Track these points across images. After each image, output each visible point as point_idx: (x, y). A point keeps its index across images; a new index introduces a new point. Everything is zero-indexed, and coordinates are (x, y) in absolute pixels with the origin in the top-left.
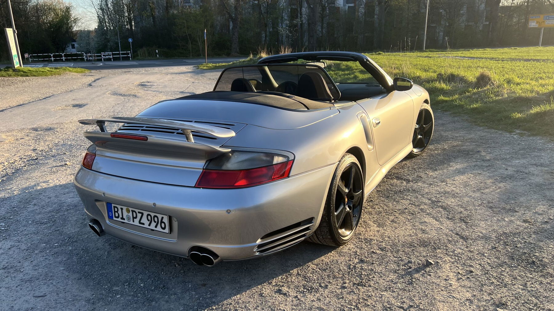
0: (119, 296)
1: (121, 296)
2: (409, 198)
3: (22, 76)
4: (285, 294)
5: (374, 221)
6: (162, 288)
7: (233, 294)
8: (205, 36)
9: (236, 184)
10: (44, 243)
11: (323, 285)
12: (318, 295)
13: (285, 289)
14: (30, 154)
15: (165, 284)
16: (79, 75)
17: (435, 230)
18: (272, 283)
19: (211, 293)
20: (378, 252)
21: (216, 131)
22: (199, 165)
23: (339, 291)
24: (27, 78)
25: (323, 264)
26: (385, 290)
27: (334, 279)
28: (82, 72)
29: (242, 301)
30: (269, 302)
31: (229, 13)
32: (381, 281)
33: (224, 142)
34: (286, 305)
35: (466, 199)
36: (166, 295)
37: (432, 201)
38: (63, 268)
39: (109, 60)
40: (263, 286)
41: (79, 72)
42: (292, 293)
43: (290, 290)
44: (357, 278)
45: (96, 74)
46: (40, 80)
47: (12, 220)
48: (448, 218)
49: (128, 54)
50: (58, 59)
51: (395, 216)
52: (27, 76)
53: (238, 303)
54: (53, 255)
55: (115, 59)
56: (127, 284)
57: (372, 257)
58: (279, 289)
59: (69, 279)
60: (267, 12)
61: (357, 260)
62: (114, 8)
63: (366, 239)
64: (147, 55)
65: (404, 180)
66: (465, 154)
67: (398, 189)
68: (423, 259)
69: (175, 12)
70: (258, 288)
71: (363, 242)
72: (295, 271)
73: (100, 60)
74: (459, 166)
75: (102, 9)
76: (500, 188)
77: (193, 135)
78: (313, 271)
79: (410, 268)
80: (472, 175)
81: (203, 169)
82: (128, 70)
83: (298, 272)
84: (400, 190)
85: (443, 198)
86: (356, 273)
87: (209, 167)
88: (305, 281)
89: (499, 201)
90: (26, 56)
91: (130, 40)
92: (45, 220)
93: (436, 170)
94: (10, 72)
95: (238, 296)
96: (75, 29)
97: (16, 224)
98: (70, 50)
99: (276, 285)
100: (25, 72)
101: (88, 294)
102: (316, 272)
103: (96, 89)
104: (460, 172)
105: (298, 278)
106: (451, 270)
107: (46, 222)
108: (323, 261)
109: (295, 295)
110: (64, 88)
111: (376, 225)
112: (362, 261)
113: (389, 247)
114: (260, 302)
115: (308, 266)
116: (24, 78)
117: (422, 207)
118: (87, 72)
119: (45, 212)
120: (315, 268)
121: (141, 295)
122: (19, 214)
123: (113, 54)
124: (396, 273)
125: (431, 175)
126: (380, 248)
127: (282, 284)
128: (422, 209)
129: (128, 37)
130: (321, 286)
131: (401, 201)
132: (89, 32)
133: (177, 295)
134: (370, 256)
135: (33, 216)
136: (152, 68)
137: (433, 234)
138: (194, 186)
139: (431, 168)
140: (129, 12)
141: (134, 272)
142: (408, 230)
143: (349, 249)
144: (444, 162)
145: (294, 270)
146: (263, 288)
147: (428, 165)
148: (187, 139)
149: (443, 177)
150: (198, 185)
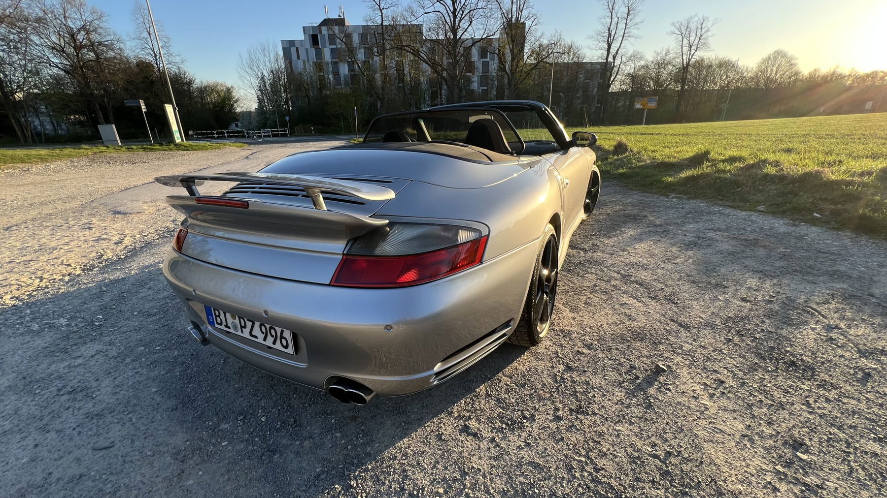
0: (226, 443)
1: (230, 443)
2: (593, 271)
3: (183, 150)
4: (475, 435)
5: (564, 304)
6: (291, 426)
7: (397, 435)
8: (356, 113)
9: (400, 281)
10: (143, 346)
11: (527, 414)
12: (524, 435)
13: (473, 424)
14: (168, 225)
15: (297, 418)
16: (238, 149)
17: (643, 314)
18: (452, 412)
19: (365, 434)
20: (585, 351)
21: (364, 191)
22: (338, 247)
23: (553, 426)
24: (188, 152)
25: (518, 374)
26: (619, 421)
27: (539, 401)
28: (241, 146)
29: (412, 450)
30: (454, 452)
31: (376, 94)
32: (607, 404)
33: (376, 209)
34: (480, 458)
35: (660, 272)
36: (297, 440)
37: (621, 274)
38: (156, 390)
39: (269, 136)
40: (439, 419)
41: (239, 147)
42: (487, 434)
43: (482, 427)
44: (571, 398)
45: (255, 148)
46: (200, 154)
47: (114, 311)
48: (650, 297)
49: (286, 131)
50: (221, 137)
51: (586, 295)
52: (188, 150)
53: (406, 455)
54: (149, 367)
55: (274, 136)
56: (242, 417)
57: (580, 360)
58: (465, 425)
59: (159, 410)
60: (411, 94)
61: (562, 366)
62: (272, 89)
63: (562, 331)
64: (303, 131)
65: (580, 249)
66: (634, 219)
67: (577, 260)
68: (648, 362)
69: (328, 93)
70: (434, 423)
71: (560, 335)
72: (482, 389)
73: (260, 137)
74: (633, 232)
75: (260, 90)
76: (690, 257)
77: (324, 198)
78: (508, 389)
79: (638, 378)
80: (652, 243)
81: (343, 254)
82: (286, 144)
83: (487, 390)
84: (580, 262)
85: (633, 270)
86: (567, 390)
87: (354, 251)
88: (500, 406)
89: (699, 274)
90: (191, 133)
91: (287, 118)
92: (155, 311)
93: (610, 237)
94: (172, 146)
95: (406, 440)
96: (238, 110)
97: (117, 316)
98: (233, 128)
99: (459, 416)
100: (186, 147)
101: (179, 440)
102: (512, 389)
103: (251, 161)
104: (639, 239)
105: (488, 402)
106: (692, 379)
107: (156, 312)
108: (516, 369)
109: (490, 435)
110: (221, 161)
111: (568, 310)
112: (569, 368)
113: (596, 343)
114: (440, 452)
115: (498, 379)
116: (185, 152)
117: (613, 283)
118: (246, 146)
119: (158, 299)
120: (509, 383)
121: (260, 440)
122: (126, 302)
123: (272, 131)
124: (621, 387)
125: (607, 243)
126: (586, 345)
127: (468, 414)
128: (614, 286)
129: (285, 115)
130: (525, 418)
131: (586, 276)
132: (250, 112)
133: (314, 439)
134: (576, 358)
135: (142, 304)
136: (307, 143)
137: (642, 321)
138: (328, 283)
139: (604, 235)
140: (285, 91)
141: (255, 395)
142: (610, 316)
143: (546, 348)
144: (614, 228)
145: (481, 387)
146: (440, 423)
147: (599, 232)
148: (315, 205)
149: (621, 245)
150: (335, 282)
